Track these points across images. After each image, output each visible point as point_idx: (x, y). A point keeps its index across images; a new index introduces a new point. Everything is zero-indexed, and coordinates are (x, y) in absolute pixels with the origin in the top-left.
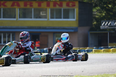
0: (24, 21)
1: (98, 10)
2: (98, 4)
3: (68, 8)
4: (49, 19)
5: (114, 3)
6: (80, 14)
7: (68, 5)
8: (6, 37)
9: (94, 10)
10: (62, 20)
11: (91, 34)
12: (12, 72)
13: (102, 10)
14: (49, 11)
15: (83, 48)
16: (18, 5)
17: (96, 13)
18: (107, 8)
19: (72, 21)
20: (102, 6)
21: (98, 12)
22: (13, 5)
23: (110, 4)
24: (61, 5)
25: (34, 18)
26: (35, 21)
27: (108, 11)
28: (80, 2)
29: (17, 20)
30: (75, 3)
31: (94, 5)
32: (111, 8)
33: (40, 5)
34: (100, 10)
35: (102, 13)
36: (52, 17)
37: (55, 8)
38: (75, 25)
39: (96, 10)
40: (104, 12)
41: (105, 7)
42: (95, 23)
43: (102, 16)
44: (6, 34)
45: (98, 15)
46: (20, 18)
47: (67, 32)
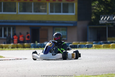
0: (24, 15)
3: (67, 2)
4: (48, 13)
6: (79, 8)
8: (6, 31)
10: (62, 14)
13: (101, 4)
14: (48, 5)
18: (105, 2)
19: (72, 15)
25: (34, 12)
26: (35, 15)
27: (107, 5)
29: (17, 14)
35: (101, 7)
36: (51, 12)
38: (75, 20)
40: (103, 6)
42: (94, 17)
43: (100, 11)
44: (6, 28)
45: (96, 10)
46: (20, 12)
47: (66, 26)
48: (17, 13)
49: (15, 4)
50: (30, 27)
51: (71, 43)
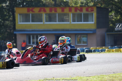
0: (50, 24)
3: (87, 12)
4: (71, 22)
6: (98, 18)
7: (87, 10)
8: (34, 38)
10: (82, 23)
11: (108, 34)
13: (117, 14)
14: (71, 15)
15: (99, 47)
16: (45, 11)
19: (91, 24)
22: (40, 11)
24: (81, 10)
26: (59, 24)
28: (97, 8)
29: (43, 24)
30: (93, 8)
31: (110, 10)
33: (63, 10)
35: (117, 16)
36: (74, 21)
37: (76, 12)
38: (94, 27)
40: (119, 15)
42: (111, 25)
43: (117, 19)
46: (46, 21)
47: (87, 34)
48: (44, 22)
49: (42, 16)
50: (55, 35)
51: (89, 48)
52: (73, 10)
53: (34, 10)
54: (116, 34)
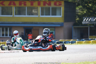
1: (80, 9)
2: (81, 3)
3: (55, 6)
4: (39, 16)
5: (94, 3)
6: (65, 12)
7: (55, 4)
8: (4, 31)
9: (77, 8)
10: (51, 16)
11: (75, 28)
12: (9, 60)
13: (84, 8)
17: (78, 11)
18: (88, 6)
19: (59, 17)
20: (84, 5)
21: (80, 10)
23: (90, 3)
24: (50, 4)
25: (27, 15)
26: (28, 17)
27: (89, 9)
28: (65, 2)
29: (13, 17)
30: (61, 3)
31: (77, 4)
32: (91, 6)
33: (32, 4)
34: (82, 8)
35: (84, 11)
36: (42, 14)
37: (44, 6)
38: (61, 21)
39: (79, 9)
40: (85, 10)
41: (86, 6)
42: (78, 19)
43: (83, 14)
44: (4, 28)
45: (80, 13)
47: (54, 27)
48: (14, 15)
50: (24, 27)
51: (58, 40)
52: (42, 4)
53: (4, 3)
54: (83, 28)
